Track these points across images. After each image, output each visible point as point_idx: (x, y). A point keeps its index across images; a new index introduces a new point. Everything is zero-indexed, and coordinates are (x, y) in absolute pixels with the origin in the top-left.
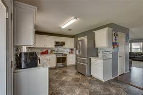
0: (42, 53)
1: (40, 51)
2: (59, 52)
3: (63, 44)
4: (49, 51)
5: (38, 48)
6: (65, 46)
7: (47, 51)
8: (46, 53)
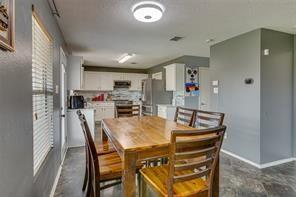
0: (95, 100)
1: (91, 96)
2: (121, 98)
3: (127, 84)
4: (106, 97)
5: (89, 92)
6: (131, 89)
7: (103, 96)
8: (101, 99)
